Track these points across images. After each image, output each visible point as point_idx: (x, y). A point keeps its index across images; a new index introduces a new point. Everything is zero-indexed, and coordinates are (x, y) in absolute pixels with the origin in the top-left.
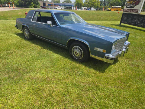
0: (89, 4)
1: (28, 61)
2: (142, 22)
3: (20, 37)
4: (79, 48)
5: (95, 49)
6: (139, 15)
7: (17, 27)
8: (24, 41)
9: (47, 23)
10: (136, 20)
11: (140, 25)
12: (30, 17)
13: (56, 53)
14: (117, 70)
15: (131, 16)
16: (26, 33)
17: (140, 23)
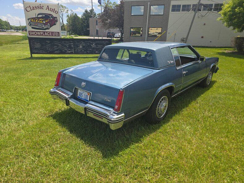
10: (59, 46)
11: (69, 52)
17: (68, 50)
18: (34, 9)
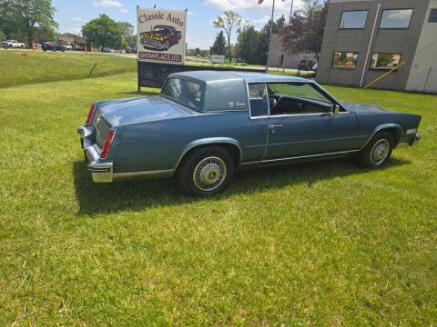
5: (407, 133)
18: (150, 19)
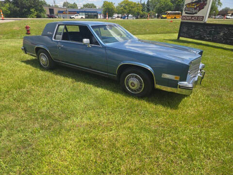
0: (125, 9)
1: (62, 102)
2: (210, 34)
3: (31, 67)
4: (136, 77)
5: (162, 77)
6: (205, 24)
7: (25, 50)
8: (40, 73)
9: (82, 41)
10: (201, 31)
11: (208, 39)
12: (50, 33)
13: (98, 86)
14: (194, 105)
15: (194, 26)
16: (44, 59)
17: (207, 36)
